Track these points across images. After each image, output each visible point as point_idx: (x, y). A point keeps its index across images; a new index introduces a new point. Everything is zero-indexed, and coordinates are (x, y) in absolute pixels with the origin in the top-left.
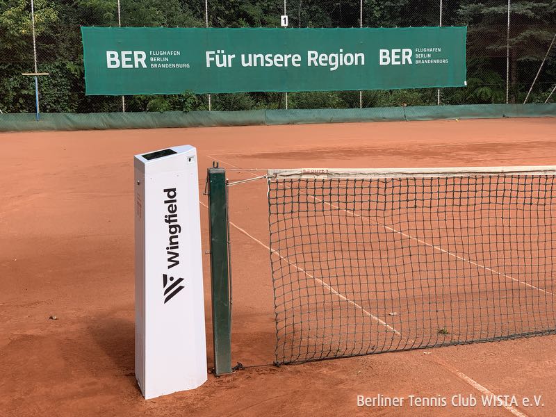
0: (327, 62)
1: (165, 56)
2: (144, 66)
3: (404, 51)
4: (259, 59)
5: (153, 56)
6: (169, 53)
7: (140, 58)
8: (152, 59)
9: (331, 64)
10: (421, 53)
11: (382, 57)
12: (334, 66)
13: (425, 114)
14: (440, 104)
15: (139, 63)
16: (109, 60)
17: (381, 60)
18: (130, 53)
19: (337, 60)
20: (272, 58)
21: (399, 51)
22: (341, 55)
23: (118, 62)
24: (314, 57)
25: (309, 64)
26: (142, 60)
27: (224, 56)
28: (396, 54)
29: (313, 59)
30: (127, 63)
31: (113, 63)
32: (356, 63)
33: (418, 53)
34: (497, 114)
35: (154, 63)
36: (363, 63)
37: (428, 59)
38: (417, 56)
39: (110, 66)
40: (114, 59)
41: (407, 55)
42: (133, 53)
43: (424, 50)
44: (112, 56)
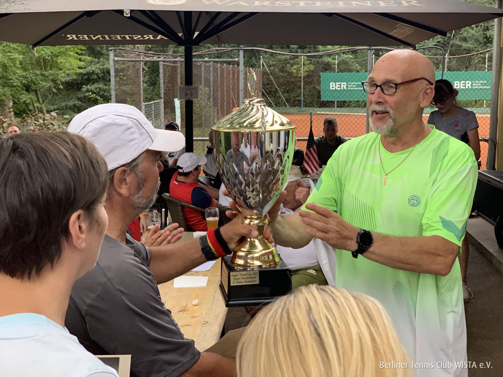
1: (354, 84)
2: (345, 89)
3: (467, 82)
6: (356, 83)
7: (344, 85)
8: (349, 86)
10: (476, 83)
11: (456, 85)
15: (343, 87)
16: (331, 86)
18: (340, 83)
23: (335, 87)
26: (345, 87)
28: (463, 83)
30: (338, 87)
31: (333, 87)
35: (349, 87)
37: (479, 86)
38: (474, 84)
39: (331, 88)
40: (333, 86)
41: (469, 84)
43: (478, 82)
44: (332, 85)
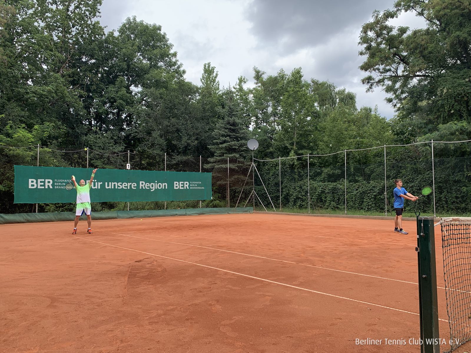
0: (149, 187)
1: (64, 182)
2: (51, 187)
3: (185, 183)
4: (115, 185)
5: (57, 182)
6: (66, 181)
8: (56, 184)
9: (151, 188)
10: (192, 184)
11: (175, 185)
12: (152, 189)
13: (195, 212)
14: (201, 208)
15: (48, 186)
16: (30, 184)
17: (175, 187)
18: (43, 180)
19: (154, 186)
20: (122, 185)
21: (183, 182)
22: (156, 184)
23: (36, 185)
24: (143, 185)
25: (141, 188)
26: (50, 184)
27: (96, 183)
28: (182, 184)
29: (142, 185)
30: (41, 186)
31: (33, 185)
32: (163, 188)
33: (191, 184)
34: (225, 213)
35: (57, 186)
36: (166, 188)
37: (196, 187)
38: (191, 185)
39: (30, 187)
41: (187, 185)
42: (45, 180)
43: (194, 183)
44: (32, 182)
